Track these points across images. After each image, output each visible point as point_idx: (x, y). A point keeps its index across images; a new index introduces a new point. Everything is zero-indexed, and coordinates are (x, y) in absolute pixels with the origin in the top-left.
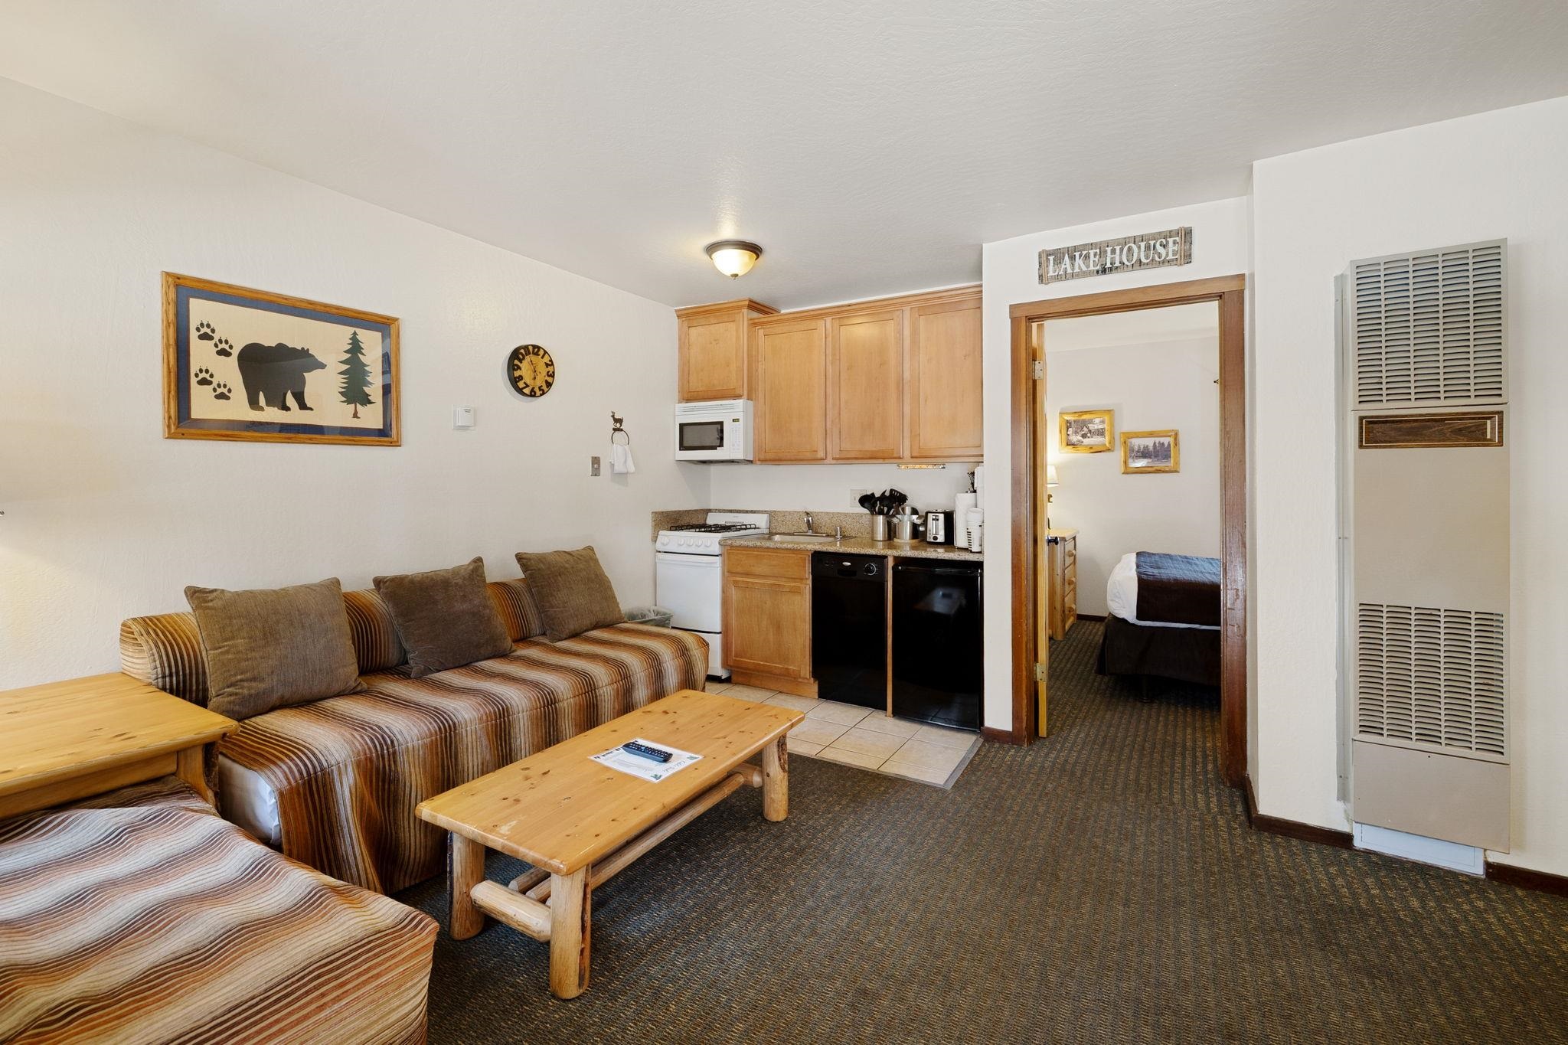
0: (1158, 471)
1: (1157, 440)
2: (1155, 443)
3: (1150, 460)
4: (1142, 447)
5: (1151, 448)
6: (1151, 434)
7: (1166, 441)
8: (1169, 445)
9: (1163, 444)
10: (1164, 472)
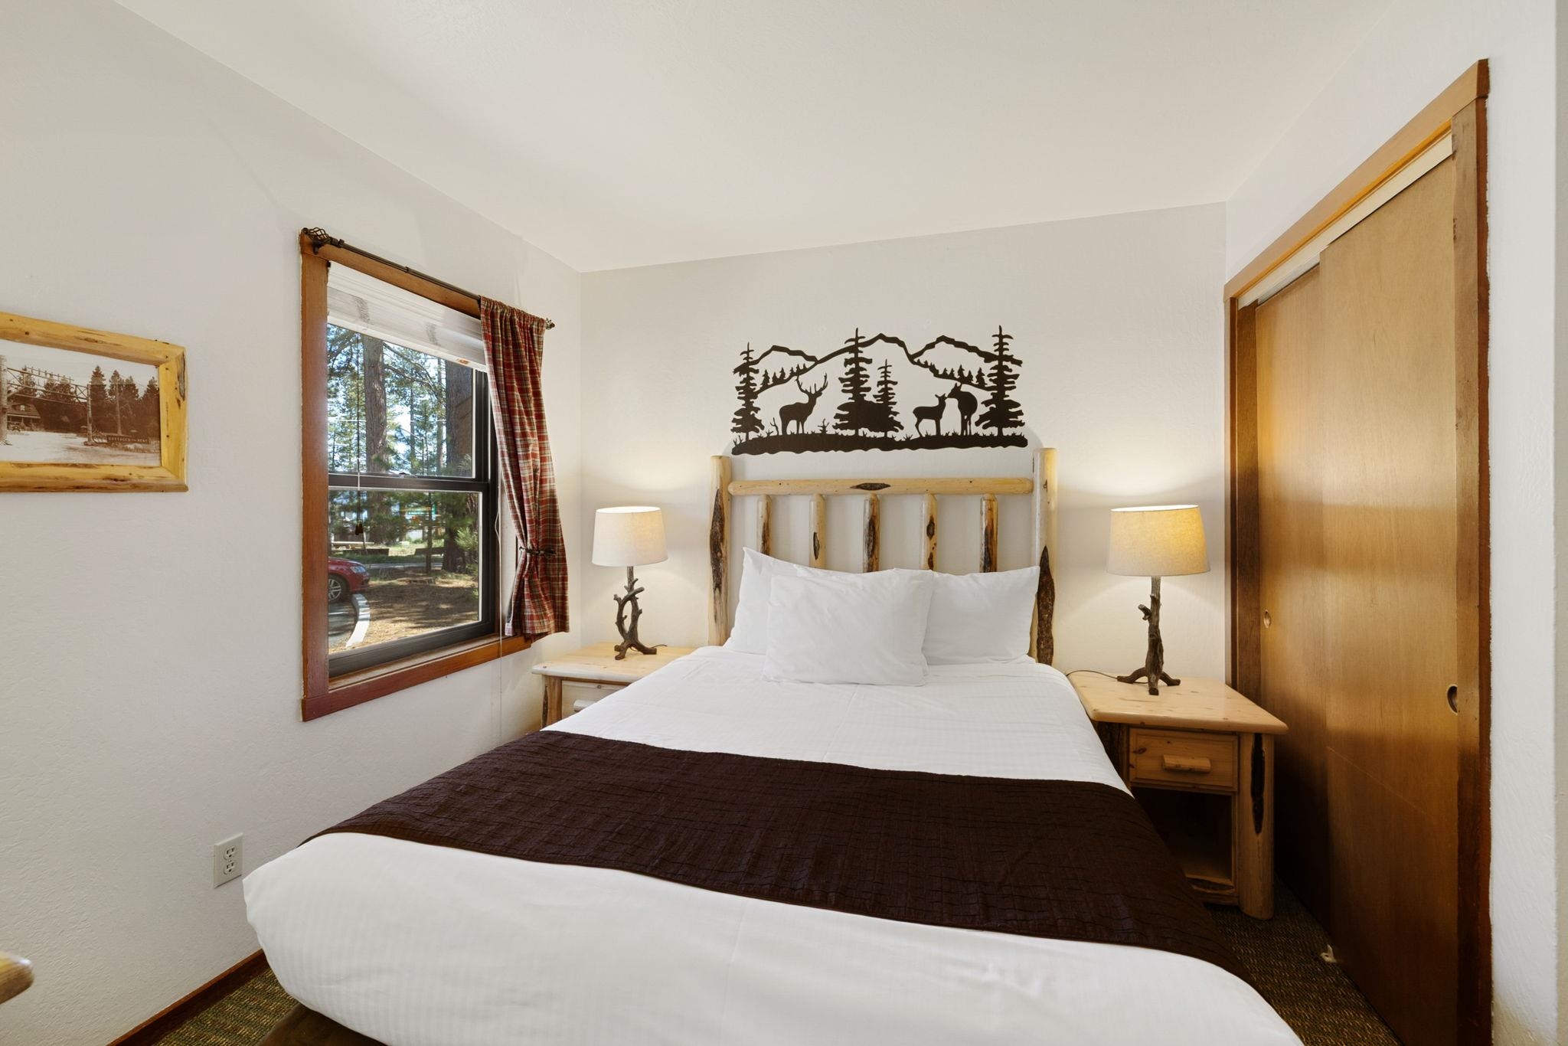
0: (115, 485)
1: (109, 367)
2: (97, 374)
3: (78, 441)
4: (40, 383)
5: (82, 395)
6: (86, 342)
7: (141, 376)
8: (153, 391)
9: (130, 387)
10: (137, 487)
